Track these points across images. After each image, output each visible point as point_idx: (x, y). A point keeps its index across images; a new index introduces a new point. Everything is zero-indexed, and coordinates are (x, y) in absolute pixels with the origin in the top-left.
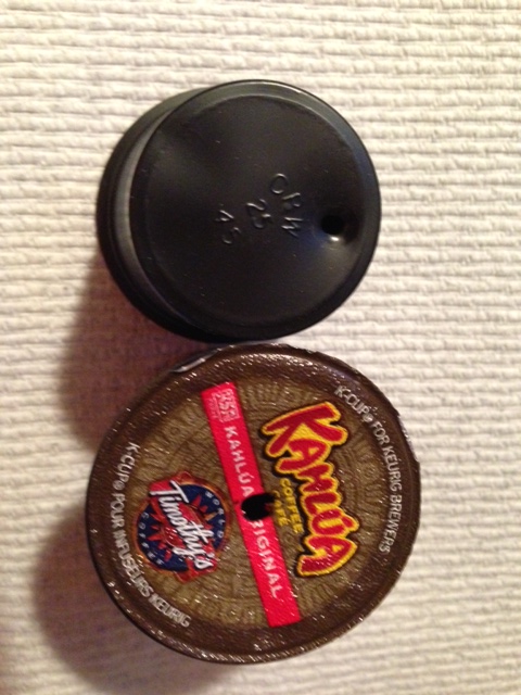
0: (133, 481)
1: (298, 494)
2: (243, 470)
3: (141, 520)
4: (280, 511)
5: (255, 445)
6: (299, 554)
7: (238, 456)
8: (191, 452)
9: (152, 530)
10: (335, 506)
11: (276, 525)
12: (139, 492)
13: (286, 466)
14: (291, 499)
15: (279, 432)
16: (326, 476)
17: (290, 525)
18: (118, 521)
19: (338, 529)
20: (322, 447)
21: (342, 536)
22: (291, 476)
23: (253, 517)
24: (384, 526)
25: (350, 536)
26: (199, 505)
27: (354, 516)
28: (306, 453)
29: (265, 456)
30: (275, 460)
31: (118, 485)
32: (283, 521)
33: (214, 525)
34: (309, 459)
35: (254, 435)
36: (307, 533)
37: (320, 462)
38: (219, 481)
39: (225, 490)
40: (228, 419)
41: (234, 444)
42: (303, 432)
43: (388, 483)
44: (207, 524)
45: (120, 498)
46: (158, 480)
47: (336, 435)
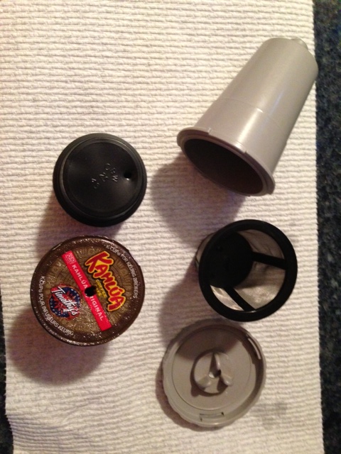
0: (45, 289)
1: (103, 284)
2: (82, 279)
3: (50, 302)
4: (98, 291)
5: (84, 270)
6: (107, 304)
7: (79, 275)
8: (62, 276)
9: (55, 305)
10: (115, 286)
11: (98, 296)
12: (48, 292)
13: (96, 275)
14: (101, 286)
15: (91, 264)
16: (110, 276)
17: (103, 295)
18: (43, 303)
19: (118, 293)
20: (106, 266)
21: (120, 295)
22: (99, 279)
23: (89, 295)
24: (133, 289)
25: (123, 295)
26: (69, 294)
27: (122, 287)
28: (101, 269)
29: (88, 273)
30: (92, 274)
31: (40, 291)
32: (100, 294)
33: (76, 300)
34: (103, 272)
35: (83, 266)
36: (109, 297)
37: (107, 272)
38: (75, 284)
39: (77, 287)
40: (72, 263)
41: (77, 271)
42: (99, 263)
43: (131, 274)
44: (73, 300)
45: (42, 295)
46: (54, 287)
47: (109, 262)
